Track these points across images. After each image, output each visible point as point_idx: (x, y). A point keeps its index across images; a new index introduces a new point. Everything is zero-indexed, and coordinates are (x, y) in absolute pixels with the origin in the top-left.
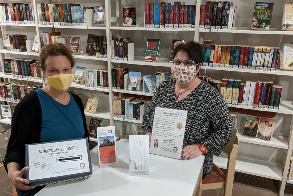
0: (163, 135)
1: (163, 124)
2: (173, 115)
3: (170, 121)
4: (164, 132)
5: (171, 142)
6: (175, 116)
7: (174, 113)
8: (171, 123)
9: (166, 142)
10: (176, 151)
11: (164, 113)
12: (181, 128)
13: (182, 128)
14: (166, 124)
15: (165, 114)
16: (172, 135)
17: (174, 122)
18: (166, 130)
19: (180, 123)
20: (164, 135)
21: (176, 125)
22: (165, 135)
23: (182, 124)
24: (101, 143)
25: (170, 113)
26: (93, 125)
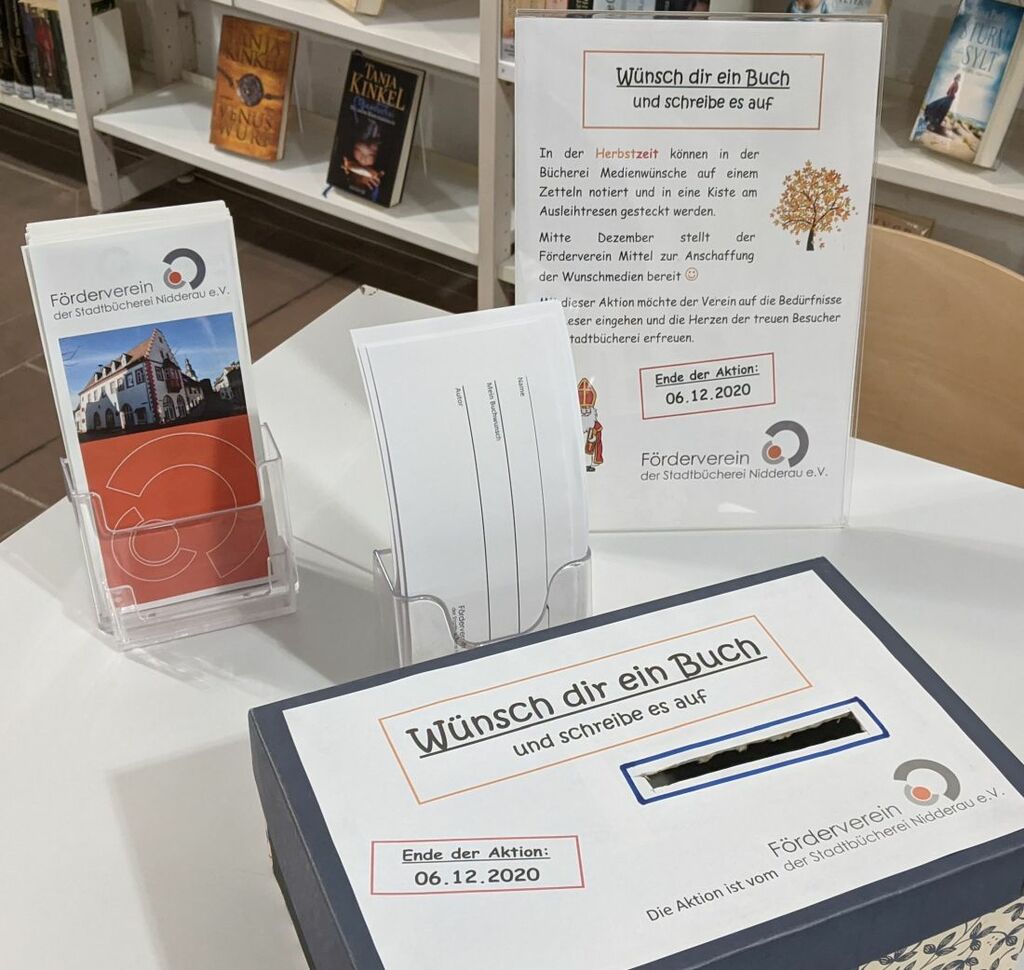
0: (643, 330)
1: (627, 213)
2: (728, 95)
3: (704, 165)
4: (654, 290)
5: (734, 381)
6: (753, 104)
7: (740, 66)
8: (720, 181)
9: (686, 390)
10: (794, 461)
11: (625, 81)
12: (826, 227)
13: (837, 223)
14: (658, 201)
15: (641, 93)
16: (743, 311)
17: (748, 165)
18: (668, 267)
19: (816, 167)
20: (655, 329)
21: (772, 192)
22: (667, 329)
23: (832, 177)
24: (93, 396)
25: (698, 77)
26: (363, 103)
